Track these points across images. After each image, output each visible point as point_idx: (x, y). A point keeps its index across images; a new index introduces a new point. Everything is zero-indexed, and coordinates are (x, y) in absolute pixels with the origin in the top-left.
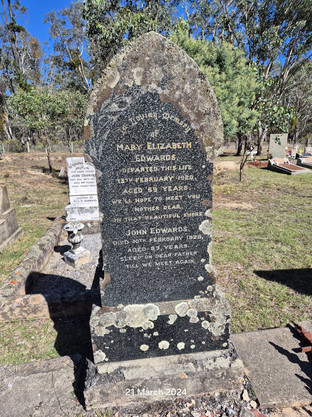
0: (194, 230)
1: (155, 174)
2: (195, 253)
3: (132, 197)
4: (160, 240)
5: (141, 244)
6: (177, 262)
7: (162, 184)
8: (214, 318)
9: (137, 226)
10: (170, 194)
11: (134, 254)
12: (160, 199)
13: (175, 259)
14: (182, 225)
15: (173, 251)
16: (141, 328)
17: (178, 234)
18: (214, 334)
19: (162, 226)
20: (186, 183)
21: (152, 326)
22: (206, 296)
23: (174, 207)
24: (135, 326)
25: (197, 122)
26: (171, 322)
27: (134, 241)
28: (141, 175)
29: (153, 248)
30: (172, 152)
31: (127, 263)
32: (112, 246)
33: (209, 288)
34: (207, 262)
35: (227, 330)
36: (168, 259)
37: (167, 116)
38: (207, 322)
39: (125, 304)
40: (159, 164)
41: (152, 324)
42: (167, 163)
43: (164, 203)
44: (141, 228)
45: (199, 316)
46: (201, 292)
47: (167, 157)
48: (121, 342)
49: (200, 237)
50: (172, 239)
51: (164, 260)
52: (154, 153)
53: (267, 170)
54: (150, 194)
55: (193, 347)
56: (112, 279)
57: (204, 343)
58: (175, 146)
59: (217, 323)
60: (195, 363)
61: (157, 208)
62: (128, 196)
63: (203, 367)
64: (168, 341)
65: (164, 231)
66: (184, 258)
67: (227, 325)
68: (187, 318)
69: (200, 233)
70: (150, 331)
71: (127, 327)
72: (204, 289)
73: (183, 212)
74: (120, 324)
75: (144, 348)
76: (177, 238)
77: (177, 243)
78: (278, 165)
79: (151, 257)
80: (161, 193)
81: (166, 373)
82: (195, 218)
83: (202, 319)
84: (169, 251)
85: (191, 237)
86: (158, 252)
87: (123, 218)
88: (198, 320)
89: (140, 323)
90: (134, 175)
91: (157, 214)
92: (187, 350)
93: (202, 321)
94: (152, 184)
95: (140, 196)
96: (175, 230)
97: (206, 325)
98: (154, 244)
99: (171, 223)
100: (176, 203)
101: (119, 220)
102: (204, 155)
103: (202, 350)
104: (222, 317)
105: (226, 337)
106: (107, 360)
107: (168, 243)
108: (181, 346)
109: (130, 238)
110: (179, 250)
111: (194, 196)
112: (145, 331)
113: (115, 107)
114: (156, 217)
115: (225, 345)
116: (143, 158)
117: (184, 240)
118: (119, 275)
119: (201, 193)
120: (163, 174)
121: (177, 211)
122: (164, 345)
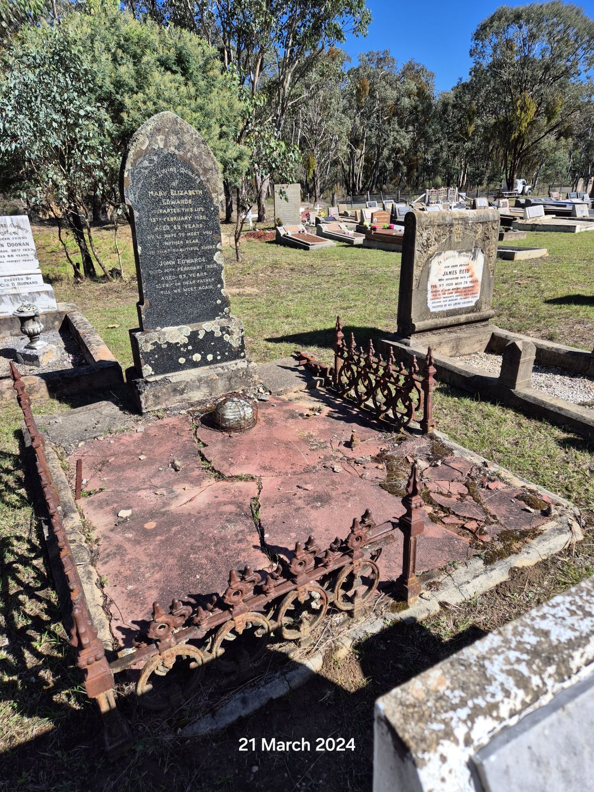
0: (210, 261)
1: (178, 215)
2: (213, 279)
3: (162, 233)
4: (186, 269)
5: (172, 273)
6: (200, 288)
7: (183, 222)
8: (232, 332)
9: (168, 258)
10: (190, 231)
11: (166, 282)
12: (183, 235)
13: (198, 285)
14: (201, 256)
15: (196, 278)
16: (178, 343)
17: (199, 264)
18: (234, 345)
19: (186, 257)
20: (201, 222)
21: (186, 341)
22: (224, 317)
23: (194, 241)
24: (174, 342)
25: (205, 174)
26: (201, 337)
27: (166, 271)
28: (167, 215)
29: (180, 276)
30: (189, 197)
31: (161, 290)
32: (149, 275)
33: (226, 309)
34: (222, 287)
35: (242, 341)
36: (193, 286)
37: (183, 170)
38: (227, 335)
39: (162, 327)
40: (180, 206)
41: (187, 339)
42: (186, 206)
43: (187, 238)
44: (171, 259)
45: (221, 331)
46: (220, 313)
47: (185, 201)
48: (163, 356)
49: (215, 266)
50: (195, 268)
51: (190, 286)
52: (176, 198)
53: (275, 245)
54: (175, 230)
55: (219, 358)
56: (150, 304)
57: (227, 354)
58: (191, 193)
59: (235, 336)
60: (222, 368)
61: (182, 242)
62: (159, 233)
63: (228, 369)
64: (200, 353)
65: (188, 261)
66: (204, 284)
67: (242, 337)
68: (212, 333)
69: (215, 262)
70: (185, 346)
71: (167, 343)
72: (222, 311)
73: (201, 245)
74: (162, 340)
75: (182, 360)
76: (198, 267)
77: (198, 271)
78: (290, 235)
79: (180, 284)
80: (183, 229)
81: (202, 376)
82: (210, 250)
83: (224, 332)
84: (193, 278)
85: (209, 266)
86: (185, 280)
87: (156, 250)
88: (221, 334)
89: (177, 338)
90: (163, 215)
91: (182, 247)
92: (215, 361)
93: (223, 335)
94: (176, 223)
95: (168, 232)
96: (196, 260)
97: (227, 338)
98: (181, 273)
99: (193, 254)
100: (194, 238)
101: (153, 253)
102: (212, 200)
103: (226, 361)
104: (238, 330)
105: (242, 347)
106: (153, 373)
107: (192, 272)
108: (210, 357)
109: (163, 268)
110: (201, 278)
111: (207, 232)
112: (181, 346)
113: (146, 163)
114: (181, 250)
115: (242, 354)
116: (168, 202)
117: (204, 269)
118: (156, 301)
119: (213, 230)
120: (184, 214)
121: (196, 245)
122: (197, 357)
